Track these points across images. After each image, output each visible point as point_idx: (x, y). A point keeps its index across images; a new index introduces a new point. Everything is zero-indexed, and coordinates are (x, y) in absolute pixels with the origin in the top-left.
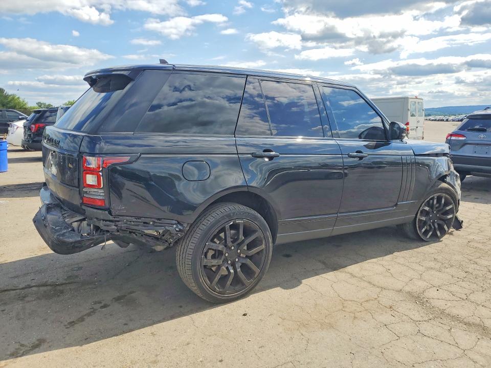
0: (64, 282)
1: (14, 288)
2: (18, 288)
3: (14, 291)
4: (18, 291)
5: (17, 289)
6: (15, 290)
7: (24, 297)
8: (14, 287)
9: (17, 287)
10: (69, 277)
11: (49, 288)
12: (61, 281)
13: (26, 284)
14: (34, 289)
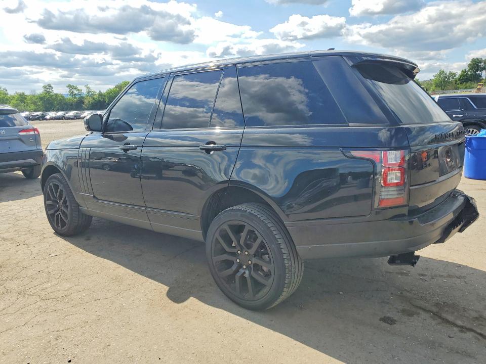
0: (421, 312)
1: (480, 337)
2: (477, 335)
3: (482, 332)
4: (479, 331)
5: (478, 333)
6: (481, 335)
7: (477, 318)
8: (479, 339)
9: (476, 338)
10: (411, 314)
11: (444, 315)
12: (423, 315)
13: (463, 335)
14: (459, 323)
